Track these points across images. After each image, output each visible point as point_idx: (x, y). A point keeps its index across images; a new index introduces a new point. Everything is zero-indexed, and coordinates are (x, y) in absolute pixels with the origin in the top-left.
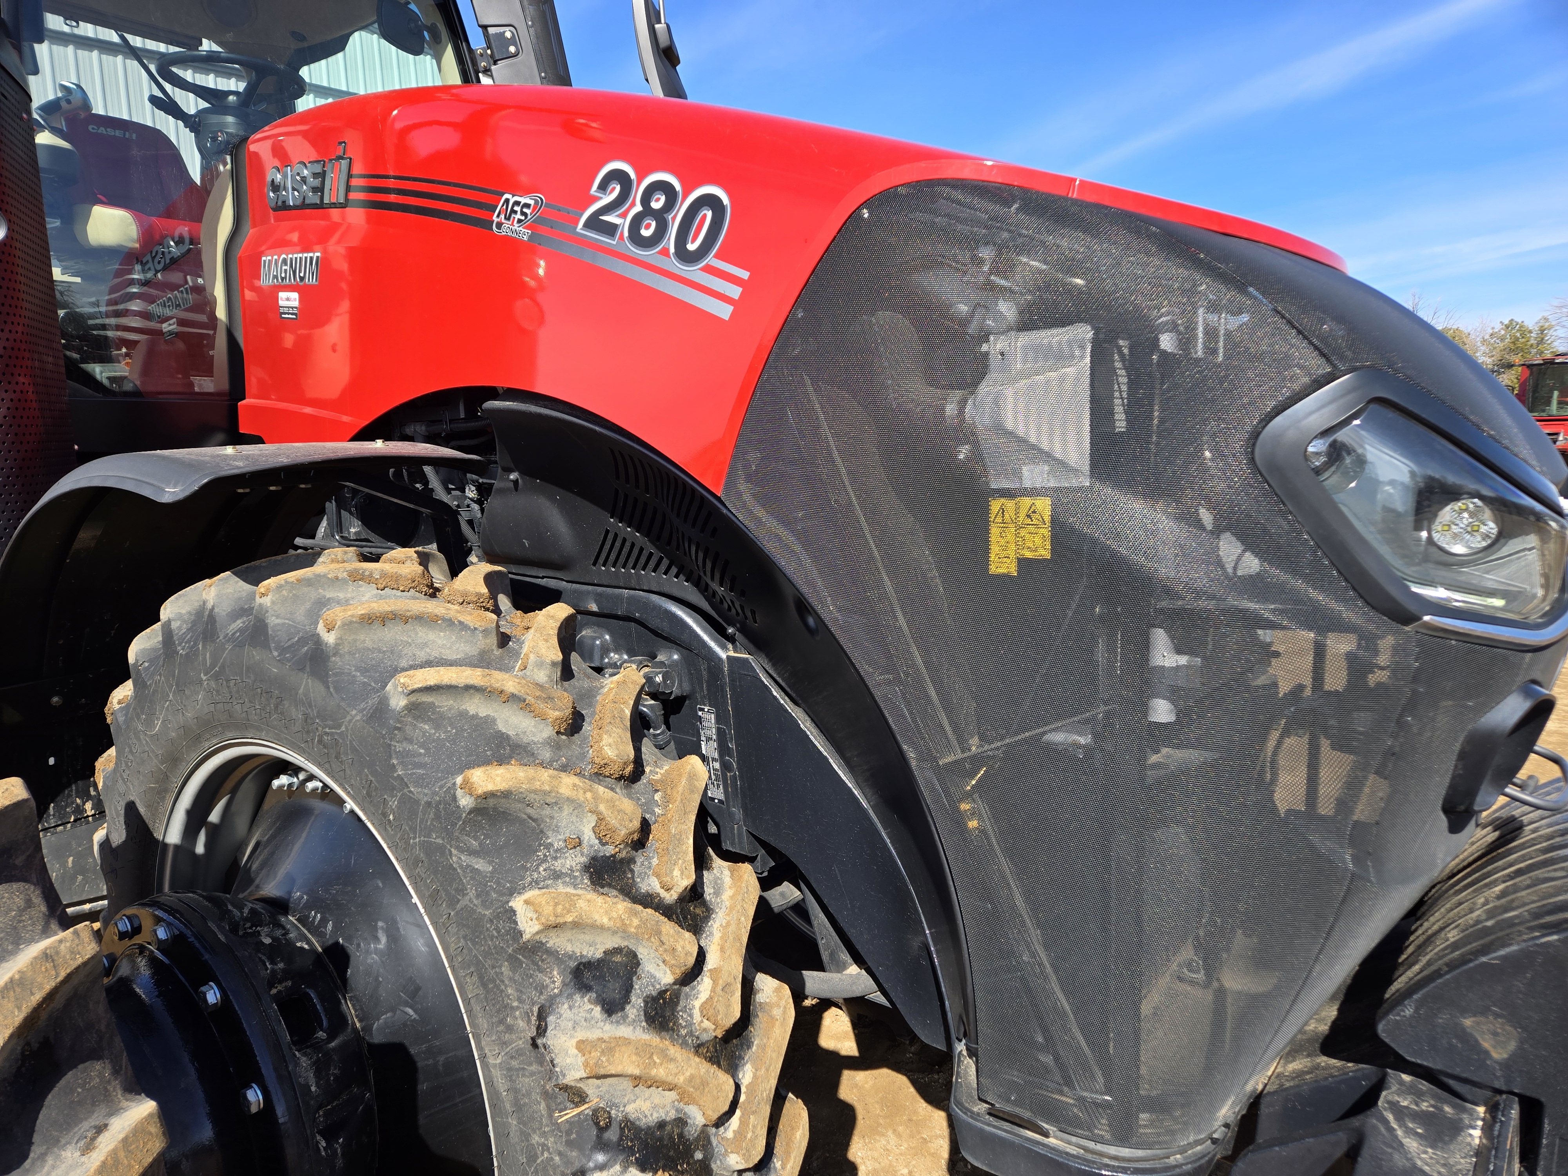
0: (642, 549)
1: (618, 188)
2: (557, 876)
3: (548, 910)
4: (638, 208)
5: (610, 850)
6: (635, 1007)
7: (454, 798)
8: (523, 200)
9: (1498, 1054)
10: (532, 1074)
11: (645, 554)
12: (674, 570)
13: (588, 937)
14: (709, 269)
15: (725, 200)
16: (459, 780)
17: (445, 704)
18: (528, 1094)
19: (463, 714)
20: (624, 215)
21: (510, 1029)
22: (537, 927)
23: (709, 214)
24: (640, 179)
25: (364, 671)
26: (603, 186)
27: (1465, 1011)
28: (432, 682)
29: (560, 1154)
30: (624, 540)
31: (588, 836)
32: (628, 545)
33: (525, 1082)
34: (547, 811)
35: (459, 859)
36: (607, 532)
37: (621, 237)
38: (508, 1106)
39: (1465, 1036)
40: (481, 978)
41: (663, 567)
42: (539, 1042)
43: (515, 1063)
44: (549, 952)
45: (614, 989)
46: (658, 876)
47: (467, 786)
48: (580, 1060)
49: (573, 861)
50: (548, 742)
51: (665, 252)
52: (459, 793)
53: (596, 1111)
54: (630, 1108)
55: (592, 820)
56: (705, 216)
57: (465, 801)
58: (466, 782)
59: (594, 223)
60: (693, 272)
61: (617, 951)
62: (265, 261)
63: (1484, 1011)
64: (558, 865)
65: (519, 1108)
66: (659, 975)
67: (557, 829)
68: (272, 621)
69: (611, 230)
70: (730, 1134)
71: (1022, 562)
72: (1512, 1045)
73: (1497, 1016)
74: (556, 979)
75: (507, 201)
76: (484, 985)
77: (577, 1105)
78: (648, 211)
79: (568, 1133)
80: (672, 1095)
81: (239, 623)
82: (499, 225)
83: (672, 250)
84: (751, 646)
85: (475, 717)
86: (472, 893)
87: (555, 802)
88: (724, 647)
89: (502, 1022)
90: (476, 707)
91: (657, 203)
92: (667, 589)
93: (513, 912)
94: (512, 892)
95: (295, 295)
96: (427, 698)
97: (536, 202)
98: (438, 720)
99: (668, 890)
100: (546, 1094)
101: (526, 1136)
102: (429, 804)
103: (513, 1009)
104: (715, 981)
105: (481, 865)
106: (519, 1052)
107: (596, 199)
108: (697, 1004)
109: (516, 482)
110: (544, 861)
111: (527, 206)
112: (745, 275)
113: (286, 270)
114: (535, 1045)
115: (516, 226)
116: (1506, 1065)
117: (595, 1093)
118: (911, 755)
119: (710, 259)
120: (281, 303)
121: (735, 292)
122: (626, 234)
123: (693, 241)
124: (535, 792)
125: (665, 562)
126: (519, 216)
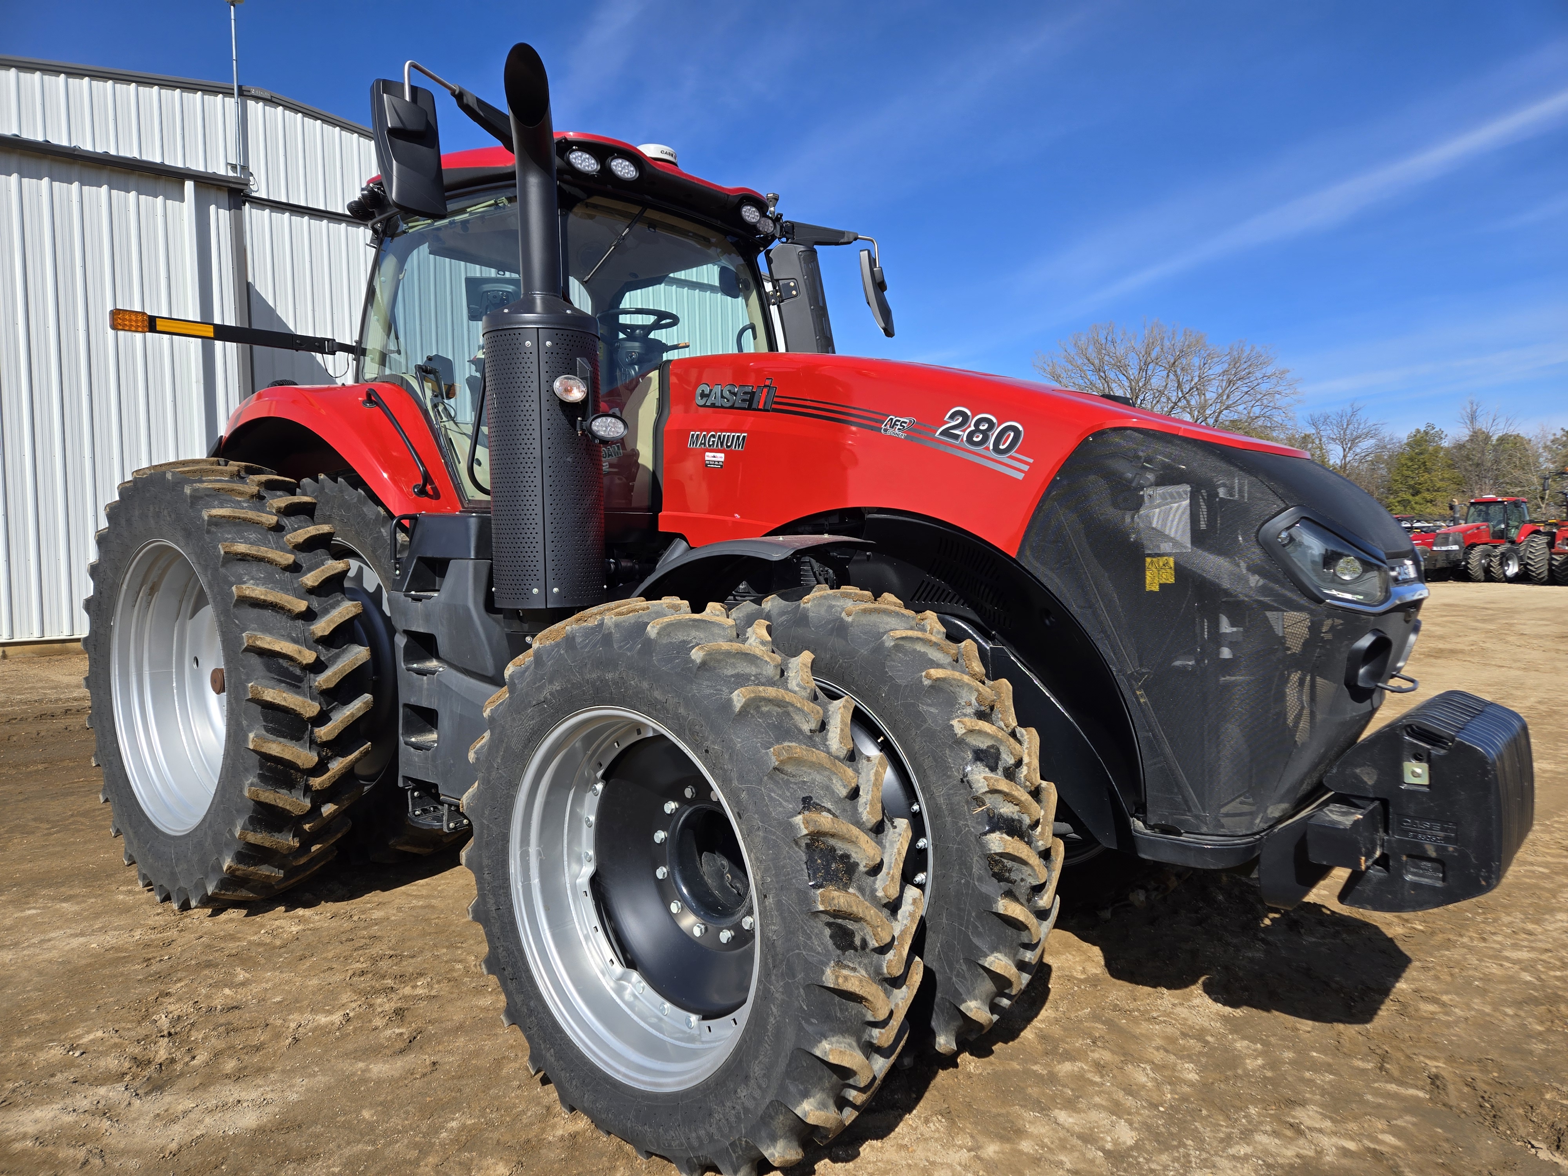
0: (944, 590)
1: (961, 419)
2: (965, 715)
3: (969, 724)
4: (972, 428)
5: (983, 708)
6: (1000, 771)
7: (921, 682)
8: (902, 420)
9: (1370, 782)
10: (961, 794)
11: (946, 593)
12: (962, 601)
13: (981, 739)
14: (1011, 457)
15: (1021, 428)
16: (924, 674)
17: (908, 645)
18: (958, 803)
19: (915, 650)
20: (964, 431)
21: (949, 777)
22: (964, 731)
23: (1012, 434)
24: (974, 416)
25: (865, 634)
26: (952, 417)
27: (1357, 766)
28: (904, 635)
29: (974, 827)
30: (934, 586)
31: (974, 701)
32: (935, 588)
33: (956, 799)
34: (958, 689)
35: (922, 708)
36: (923, 581)
37: (962, 440)
38: (946, 813)
39: (1357, 777)
40: (934, 758)
41: (955, 600)
42: (965, 780)
43: (951, 792)
44: (967, 744)
45: (992, 762)
46: (1002, 720)
47: (928, 676)
48: (986, 783)
49: (970, 710)
50: (949, 664)
51: (987, 448)
52: (924, 679)
53: (988, 809)
54: (1002, 811)
55: (976, 694)
56: (1009, 435)
57: (927, 682)
58: (927, 674)
59: (945, 433)
60: (1003, 458)
61: (992, 746)
62: (693, 435)
63: (1364, 765)
64: (964, 711)
65: (952, 811)
66: (1008, 760)
67: (962, 698)
68: (811, 614)
69: (956, 437)
70: (1037, 833)
71: (1162, 586)
72: (1375, 777)
73: (1369, 766)
74: (970, 755)
75: (892, 419)
76: (936, 760)
77: (980, 807)
78: (977, 430)
79: (977, 818)
80: (1017, 808)
81: (784, 618)
82: (886, 430)
83: (991, 447)
84: (1004, 641)
85: (920, 651)
86: (930, 722)
87: (961, 685)
88: (987, 643)
89: (944, 775)
90: (920, 647)
91: (984, 427)
92: (956, 612)
93: (952, 726)
94: (949, 720)
95: (723, 455)
96: (901, 642)
97: (910, 421)
98: (906, 653)
99: (1007, 727)
100: (967, 802)
101: (956, 823)
102: (906, 686)
103: (951, 768)
104: (1029, 768)
105: (932, 710)
106: (954, 786)
107: (947, 423)
108: (1022, 776)
109: (869, 556)
110: (959, 709)
111: (905, 423)
112: (1031, 461)
113: (714, 442)
114: (962, 781)
115: (897, 431)
116: (1373, 786)
117: (990, 801)
118: (1114, 669)
119: (1012, 453)
120: (707, 458)
121: (1026, 468)
122: (965, 439)
123: (1004, 444)
124: (955, 679)
125: (957, 597)
126: (899, 427)
